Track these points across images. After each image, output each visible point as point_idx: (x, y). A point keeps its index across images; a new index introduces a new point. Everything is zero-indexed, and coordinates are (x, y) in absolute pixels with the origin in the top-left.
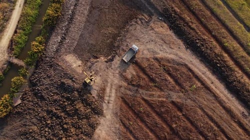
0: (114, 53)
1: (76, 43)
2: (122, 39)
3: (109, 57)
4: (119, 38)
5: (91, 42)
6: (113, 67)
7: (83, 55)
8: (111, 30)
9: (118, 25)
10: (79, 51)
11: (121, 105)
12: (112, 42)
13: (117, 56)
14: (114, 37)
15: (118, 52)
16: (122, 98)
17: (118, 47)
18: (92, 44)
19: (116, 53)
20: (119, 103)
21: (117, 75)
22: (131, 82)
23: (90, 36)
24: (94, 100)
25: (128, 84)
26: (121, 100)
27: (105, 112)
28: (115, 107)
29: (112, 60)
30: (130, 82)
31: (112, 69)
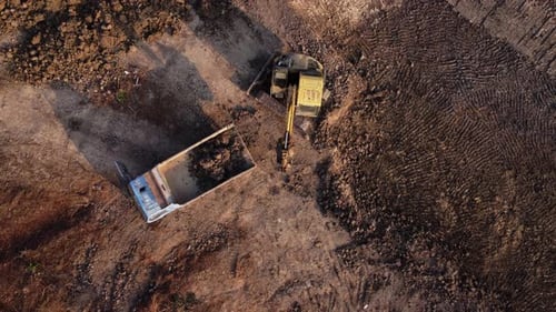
0: (365, 225)
1: (474, 19)
2: (443, 293)
3: (347, 191)
4: (454, 274)
5: (459, 101)
6: (285, 200)
7: (394, 38)
8: (509, 233)
9: (529, 284)
10: (424, 24)
11: (42, 196)
12: (436, 225)
13: (345, 239)
14: (462, 246)
15: (370, 251)
16: (85, 212)
17: (400, 260)
18: (444, 103)
19: (361, 241)
20: (56, 188)
21: (228, 214)
22: (165, 288)
23: (496, 106)
24: (107, 42)
25: (157, 270)
26: (77, 203)
27: (28, 91)
28: (38, 156)
29: (327, 200)
30: (167, 281)
31: (274, 191)
